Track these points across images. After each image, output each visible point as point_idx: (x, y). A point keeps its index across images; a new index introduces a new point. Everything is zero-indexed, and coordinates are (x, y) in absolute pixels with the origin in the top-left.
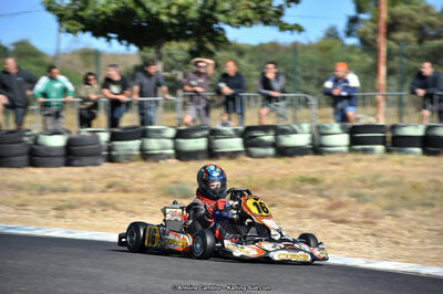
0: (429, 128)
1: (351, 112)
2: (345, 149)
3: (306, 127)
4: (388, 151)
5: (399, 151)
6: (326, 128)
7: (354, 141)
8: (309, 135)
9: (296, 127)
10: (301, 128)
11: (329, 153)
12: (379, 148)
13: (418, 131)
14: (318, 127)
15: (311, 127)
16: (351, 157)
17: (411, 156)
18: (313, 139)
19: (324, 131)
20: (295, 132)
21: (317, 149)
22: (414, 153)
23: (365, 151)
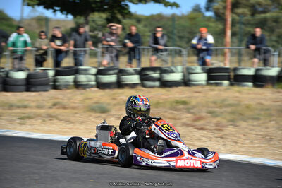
0: (257, 70)
1: (208, 59)
2: (204, 83)
3: (180, 68)
4: (231, 84)
5: (238, 85)
6: (192, 69)
7: (210, 78)
8: (181, 74)
9: (173, 68)
10: (176, 69)
11: (194, 85)
12: (226, 82)
13: (250, 72)
14: (188, 69)
15: (183, 69)
16: (208, 88)
17: (246, 88)
18: (184, 76)
19: (191, 71)
20: (173, 72)
21: (186, 82)
22: (248, 86)
23: (217, 84)
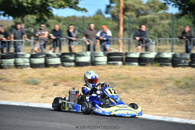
0: (141, 54)
1: (108, 47)
2: (105, 63)
3: (88, 53)
4: (124, 64)
5: (128, 64)
6: (97, 54)
7: (109, 60)
8: (90, 57)
9: (84, 53)
10: (86, 54)
11: (99, 65)
12: (120, 63)
13: (137, 55)
14: (94, 53)
15: (91, 54)
16: (108, 66)
17: (133, 66)
18: (91, 58)
19: (96, 55)
20: (84, 56)
21: (93, 63)
22: (135, 65)
23: (114, 64)
